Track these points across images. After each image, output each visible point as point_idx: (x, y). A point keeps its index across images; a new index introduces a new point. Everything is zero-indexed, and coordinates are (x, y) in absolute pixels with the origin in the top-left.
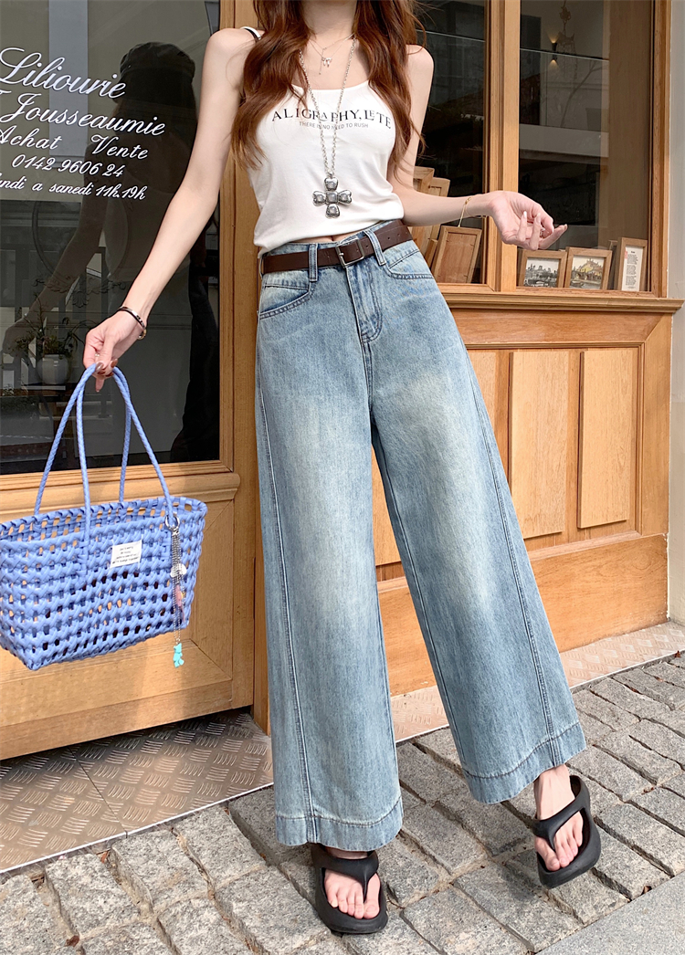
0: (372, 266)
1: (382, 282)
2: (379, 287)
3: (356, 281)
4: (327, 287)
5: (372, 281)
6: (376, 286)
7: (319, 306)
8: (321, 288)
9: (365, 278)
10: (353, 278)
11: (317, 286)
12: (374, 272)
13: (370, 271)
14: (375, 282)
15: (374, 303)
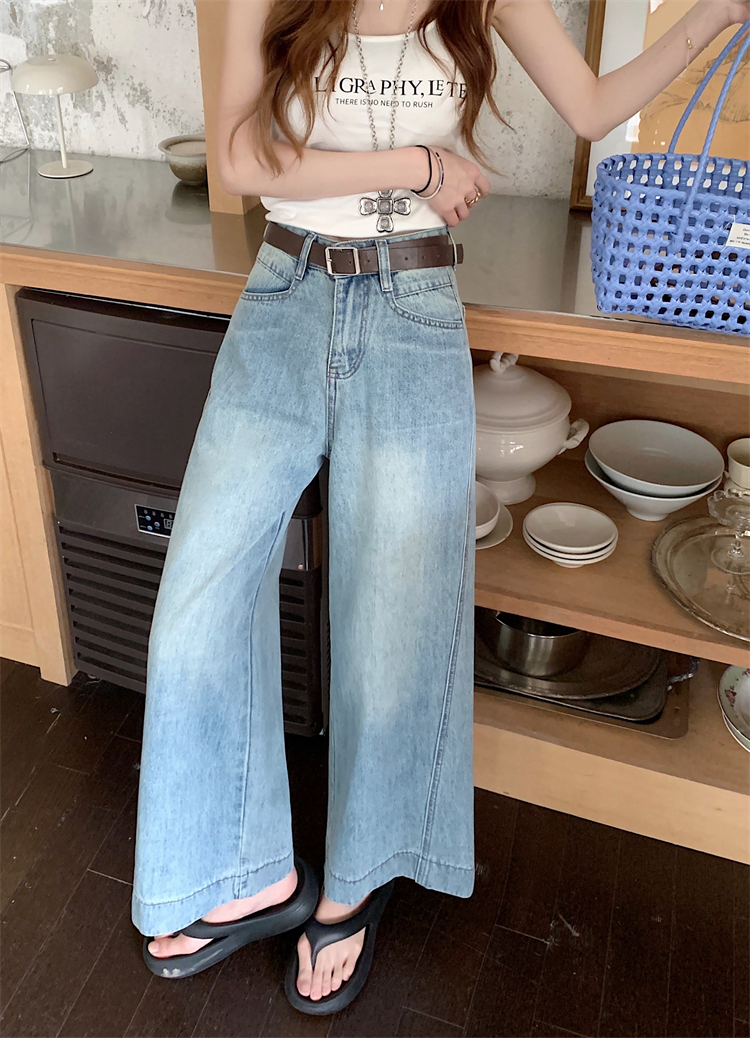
3: (344, 300)
15: (360, 336)
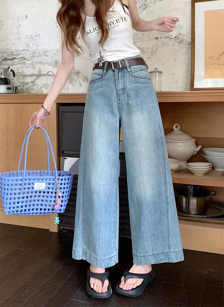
0: (125, 71)
1: (128, 77)
2: (127, 79)
3: (118, 76)
4: (109, 76)
5: (124, 76)
6: (126, 78)
7: (105, 83)
8: (107, 77)
9: (122, 75)
10: (117, 75)
11: (106, 76)
12: (126, 74)
13: (124, 73)
14: (126, 77)
15: (124, 84)
